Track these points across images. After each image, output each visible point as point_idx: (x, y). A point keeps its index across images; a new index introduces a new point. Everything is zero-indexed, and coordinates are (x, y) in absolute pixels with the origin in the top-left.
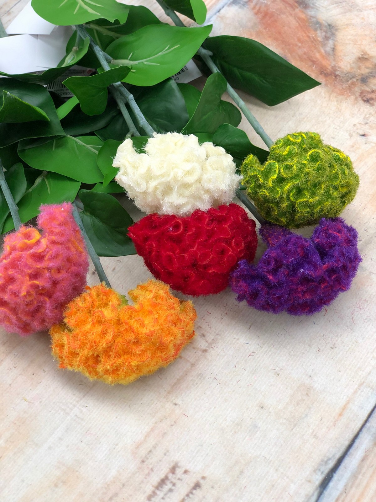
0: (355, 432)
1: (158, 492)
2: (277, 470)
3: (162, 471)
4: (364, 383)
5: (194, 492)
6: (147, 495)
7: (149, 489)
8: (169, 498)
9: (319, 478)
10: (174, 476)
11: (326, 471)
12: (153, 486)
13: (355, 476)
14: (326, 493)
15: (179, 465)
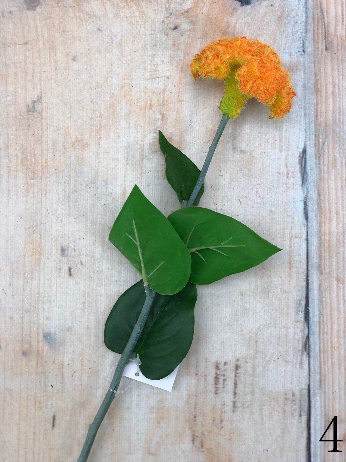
0: (305, 273)
1: (218, 386)
2: (275, 327)
3: (212, 372)
4: (292, 237)
5: (238, 371)
6: (213, 392)
7: (212, 387)
8: (227, 385)
9: (301, 316)
10: (221, 370)
11: (303, 309)
12: (213, 385)
13: (321, 301)
14: (311, 322)
15: (219, 362)
